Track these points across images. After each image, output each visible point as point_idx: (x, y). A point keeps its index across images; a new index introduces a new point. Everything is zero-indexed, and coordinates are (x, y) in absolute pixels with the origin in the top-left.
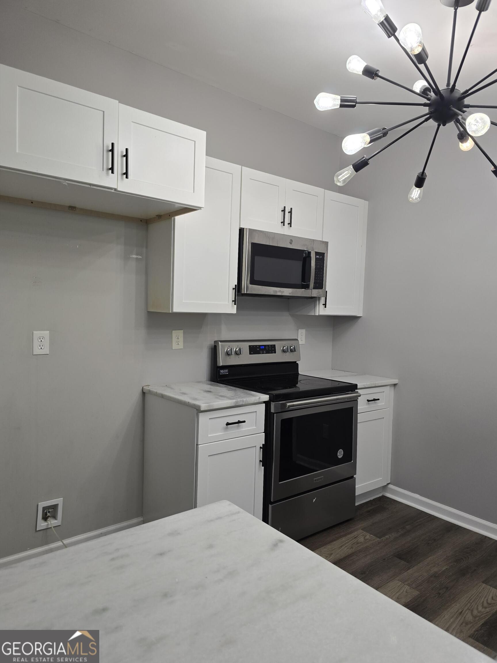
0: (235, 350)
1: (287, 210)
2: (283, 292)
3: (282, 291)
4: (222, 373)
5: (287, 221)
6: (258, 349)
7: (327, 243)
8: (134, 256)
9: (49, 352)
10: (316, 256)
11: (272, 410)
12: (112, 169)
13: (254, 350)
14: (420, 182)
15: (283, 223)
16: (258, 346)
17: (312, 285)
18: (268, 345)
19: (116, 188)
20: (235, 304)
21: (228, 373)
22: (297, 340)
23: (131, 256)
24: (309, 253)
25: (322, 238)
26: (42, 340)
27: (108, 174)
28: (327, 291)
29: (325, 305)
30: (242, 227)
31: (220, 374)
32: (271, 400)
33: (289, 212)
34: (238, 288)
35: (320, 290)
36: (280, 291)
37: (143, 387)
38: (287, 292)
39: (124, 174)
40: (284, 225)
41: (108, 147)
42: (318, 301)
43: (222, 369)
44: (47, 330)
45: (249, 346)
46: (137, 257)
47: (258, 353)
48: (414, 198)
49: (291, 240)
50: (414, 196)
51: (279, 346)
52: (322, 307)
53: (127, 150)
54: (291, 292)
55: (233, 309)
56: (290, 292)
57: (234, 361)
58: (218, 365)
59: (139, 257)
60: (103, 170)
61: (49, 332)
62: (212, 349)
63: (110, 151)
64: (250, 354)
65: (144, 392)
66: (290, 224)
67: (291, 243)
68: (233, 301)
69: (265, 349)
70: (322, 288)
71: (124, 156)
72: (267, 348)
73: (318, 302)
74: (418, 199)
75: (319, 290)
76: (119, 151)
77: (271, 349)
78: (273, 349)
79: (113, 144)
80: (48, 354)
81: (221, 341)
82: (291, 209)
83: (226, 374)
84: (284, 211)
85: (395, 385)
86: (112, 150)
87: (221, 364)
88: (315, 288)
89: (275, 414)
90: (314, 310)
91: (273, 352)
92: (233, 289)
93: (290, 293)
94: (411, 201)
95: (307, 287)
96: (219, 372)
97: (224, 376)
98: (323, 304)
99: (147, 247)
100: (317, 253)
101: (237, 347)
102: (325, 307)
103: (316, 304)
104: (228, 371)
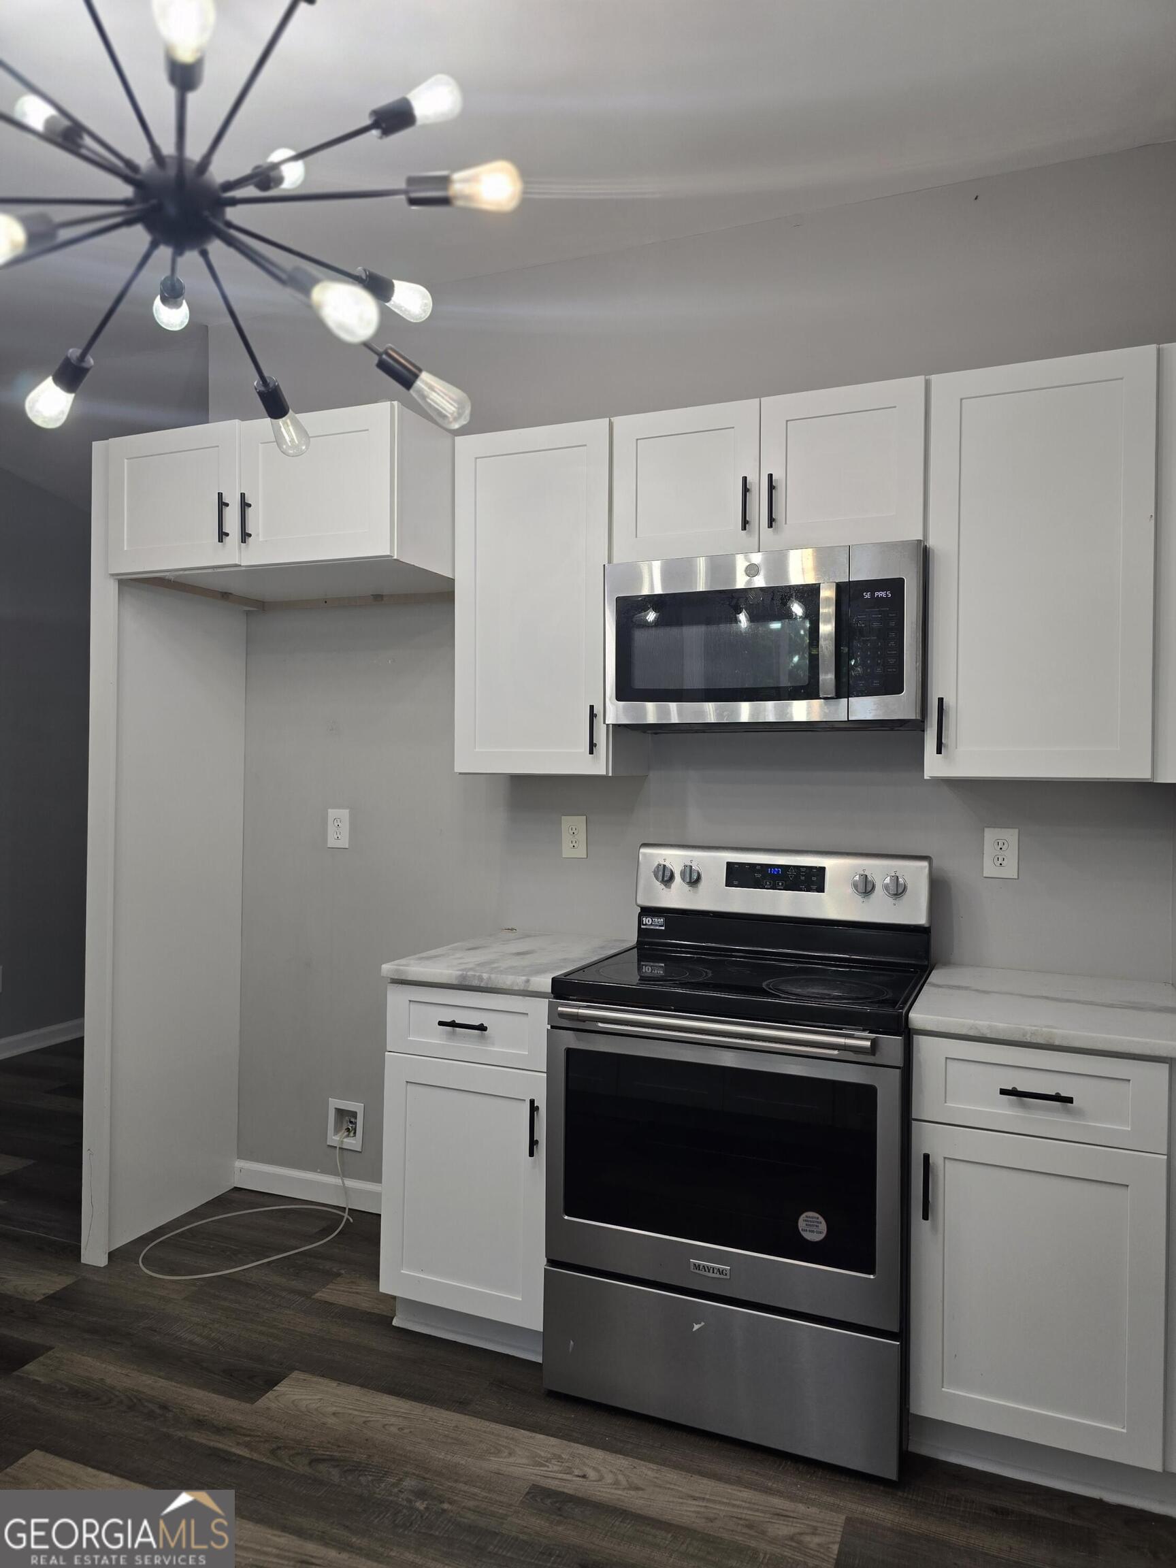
4: (646, 924)
6: (761, 875)
9: (350, 845)
16: (758, 867)
17: (823, 685)
18: (797, 867)
19: (238, 562)
21: (663, 928)
26: (339, 824)
29: (939, 744)
31: (643, 927)
35: (888, 698)
43: (647, 916)
44: (345, 808)
45: (728, 861)
47: (759, 885)
49: (753, 566)
55: (595, 765)
57: (676, 898)
61: (349, 812)
64: (728, 884)
67: (751, 574)
69: (783, 877)
70: (899, 691)
72: (792, 874)
75: (885, 697)
77: (807, 880)
78: (815, 878)
80: (348, 849)
83: (657, 928)
87: (638, 903)
88: (863, 691)
89: (551, 1029)
91: (815, 887)
96: (641, 922)
97: (654, 933)
104: (666, 921)
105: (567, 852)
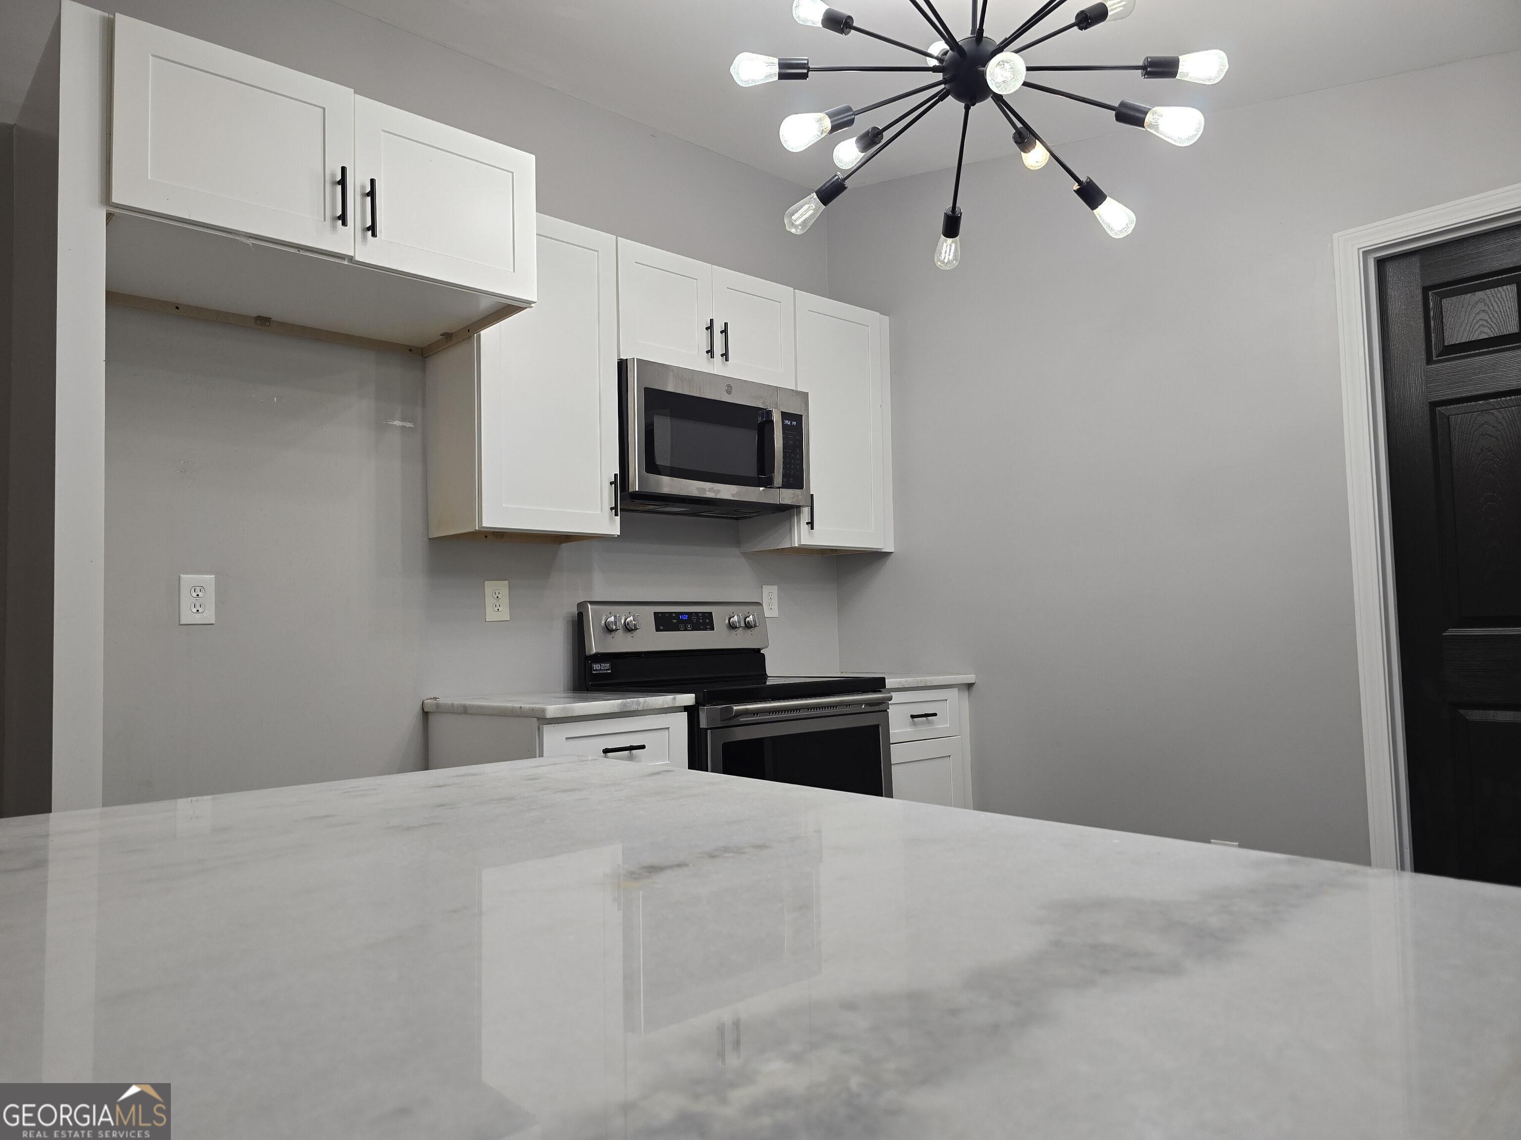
0: (623, 621)
1: (718, 328)
2: (718, 491)
3: (715, 489)
4: (596, 670)
5: (718, 349)
6: (675, 621)
7: (805, 396)
8: (397, 423)
9: (214, 620)
10: (783, 422)
11: (703, 724)
12: (343, 218)
13: (665, 622)
14: (952, 226)
15: (711, 352)
16: (674, 615)
17: (778, 479)
18: (697, 613)
19: (352, 254)
20: (616, 515)
21: (610, 671)
22: (759, 604)
23: (390, 423)
24: (769, 413)
25: (796, 386)
26: (201, 594)
27: (334, 227)
28: (812, 496)
29: (811, 524)
30: (623, 357)
31: (593, 672)
32: (699, 702)
33: (722, 332)
34: (622, 480)
35: (798, 491)
36: (711, 490)
37: (423, 702)
38: (726, 492)
39: (368, 229)
40: (712, 357)
41: (333, 175)
42: (796, 517)
43: (596, 662)
44: (210, 573)
45: (654, 613)
46: (404, 424)
47: (675, 628)
48: (946, 261)
49: (729, 386)
50: (944, 259)
51: (719, 616)
52: (805, 528)
53: (373, 182)
54: (736, 492)
55: (612, 527)
56: (734, 492)
57: (622, 644)
58: (587, 653)
59: (408, 425)
60: (325, 220)
61: (213, 576)
62: (573, 622)
63: (339, 183)
64: (658, 630)
65: (426, 711)
66: (725, 355)
67: (729, 392)
68: (612, 509)
69: (689, 621)
70: (802, 488)
71: (368, 194)
72: (694, 619)
73: (796, 519)
74: (955, 262)
75: (796, 490)
76: (357, 183)
77: (704, 622)
78: (707, 621)
79: (344, 169)
80: (213, 624)
81: (592, 603)
82: (726, 324)
83: (605, 672)
84: (710, 328)
85: (970, 686)
86: (343, 182)
87: (594, 651)
88: (786, 485)
89: (709, 731)
90: (789, 536)
91: (708, 627)
92: (611, 483)
93: (733, 495)
94: (939, 266)
95: (768, 483)
96: (591, 669)
97: (602, 676)
98: (808, 523)
99: (424, 405)
100: (785, 416)
101: (628, 615)
102: (812, 528)
103: (792, 525)
104: (611, 666)
105: (491, 615)
